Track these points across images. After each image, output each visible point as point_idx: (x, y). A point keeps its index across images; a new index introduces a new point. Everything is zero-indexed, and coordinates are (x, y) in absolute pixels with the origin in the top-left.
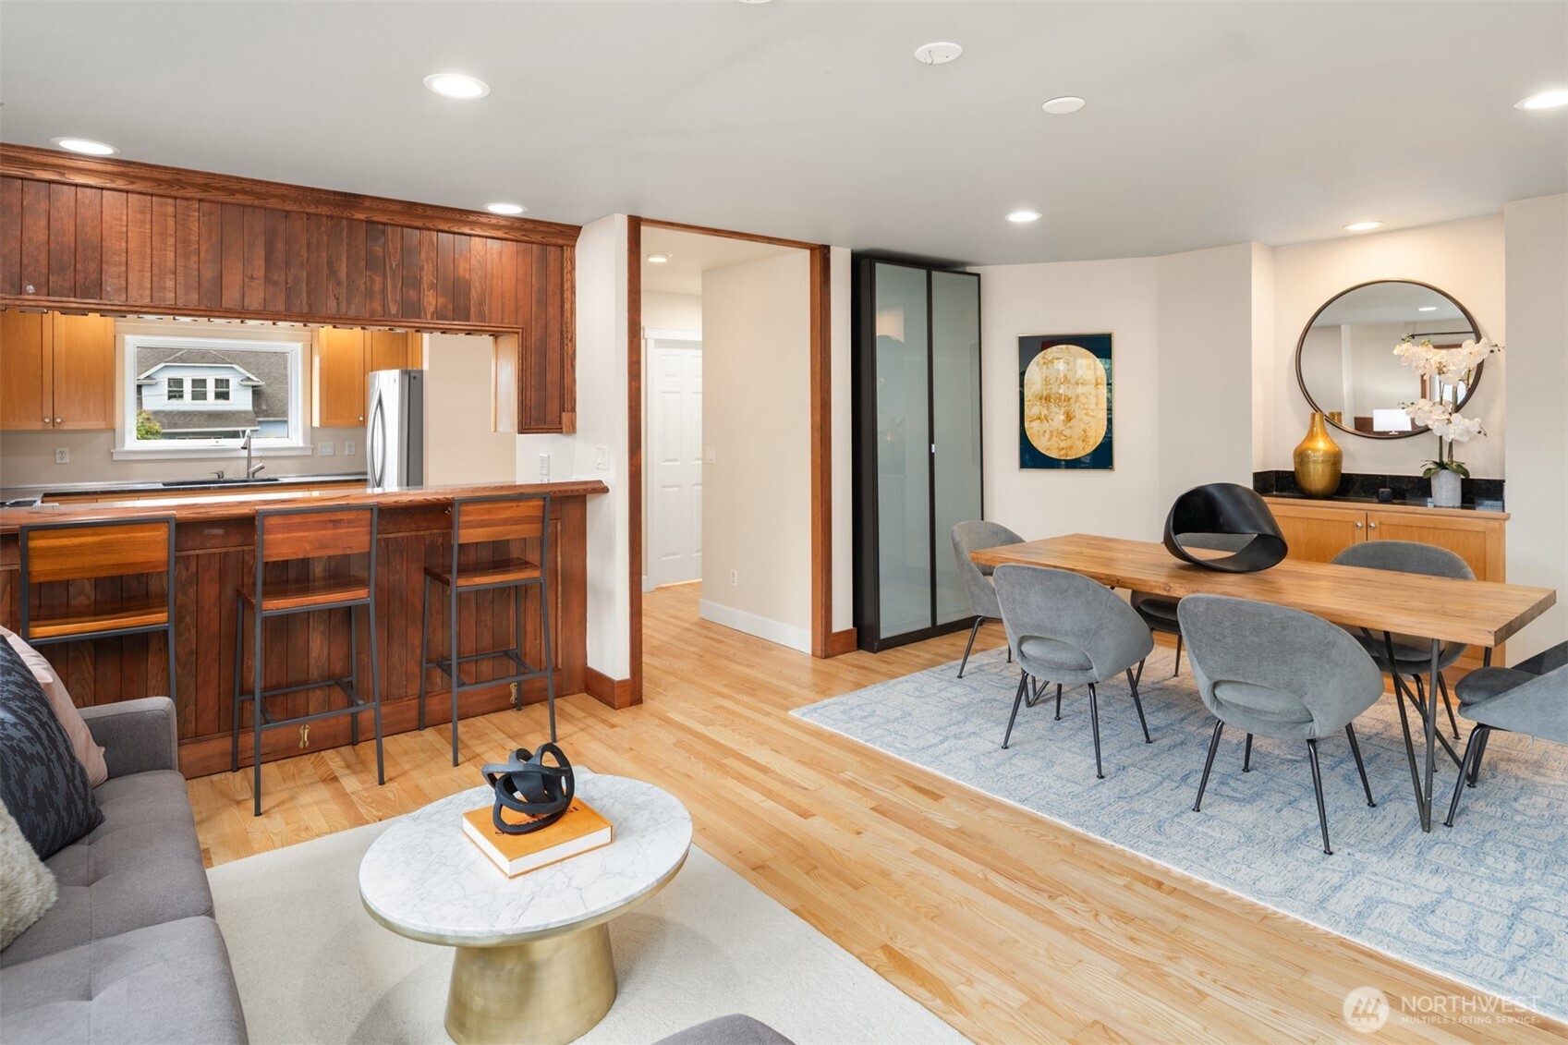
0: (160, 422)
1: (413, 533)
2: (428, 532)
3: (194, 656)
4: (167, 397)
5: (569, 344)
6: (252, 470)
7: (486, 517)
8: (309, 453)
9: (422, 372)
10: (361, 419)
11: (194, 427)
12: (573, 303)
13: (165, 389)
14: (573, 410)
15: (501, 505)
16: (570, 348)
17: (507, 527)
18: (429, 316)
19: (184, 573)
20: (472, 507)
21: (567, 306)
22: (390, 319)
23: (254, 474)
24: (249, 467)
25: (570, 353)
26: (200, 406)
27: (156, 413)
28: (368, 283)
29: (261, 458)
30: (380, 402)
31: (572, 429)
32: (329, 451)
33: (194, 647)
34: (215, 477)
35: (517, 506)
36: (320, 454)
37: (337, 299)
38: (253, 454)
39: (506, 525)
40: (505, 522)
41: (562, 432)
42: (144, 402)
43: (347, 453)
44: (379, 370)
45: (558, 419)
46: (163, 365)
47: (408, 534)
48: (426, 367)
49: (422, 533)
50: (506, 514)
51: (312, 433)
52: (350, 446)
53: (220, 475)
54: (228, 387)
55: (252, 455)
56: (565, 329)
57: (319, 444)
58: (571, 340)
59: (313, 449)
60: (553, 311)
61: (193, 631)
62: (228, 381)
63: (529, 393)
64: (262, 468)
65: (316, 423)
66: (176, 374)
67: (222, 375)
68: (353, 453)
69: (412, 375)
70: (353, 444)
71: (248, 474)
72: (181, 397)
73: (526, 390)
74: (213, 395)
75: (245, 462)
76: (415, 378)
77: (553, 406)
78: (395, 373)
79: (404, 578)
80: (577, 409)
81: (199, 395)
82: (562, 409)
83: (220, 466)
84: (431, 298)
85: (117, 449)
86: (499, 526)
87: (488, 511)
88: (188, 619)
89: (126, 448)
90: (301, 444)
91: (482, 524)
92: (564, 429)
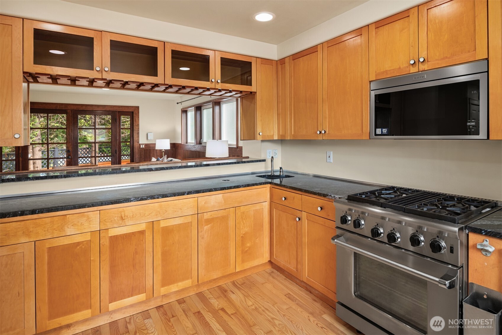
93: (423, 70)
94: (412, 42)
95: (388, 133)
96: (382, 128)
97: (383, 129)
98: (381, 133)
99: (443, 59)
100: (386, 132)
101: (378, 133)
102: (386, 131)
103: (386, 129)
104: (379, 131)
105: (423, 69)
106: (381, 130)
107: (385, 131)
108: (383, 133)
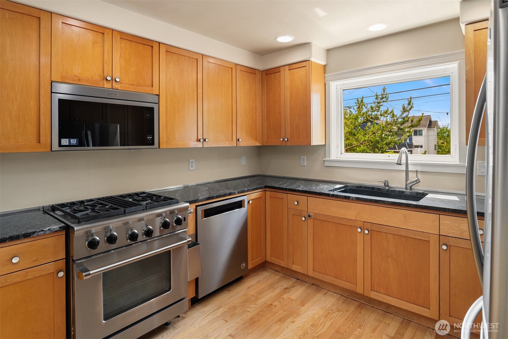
6: (409, 182)
8: (464, 171)
24: (407, 180)
29: (415, 172)
34: (382, 185)
36: (478, 173)
38: (410, 168)
53: (386, 183)
55: (409, 170)
71: (406, 185)
75: (404, 175)
85: (327, 158)
89: (332, 158)
90: (458, 163)
93: (117, 89)
94: (106, 60)
95: (78, 144)
96: (69, 137)
97: (71, 140)
98: (68, 144)
99: (132, 85)
100: (75, 143)
101: (64, 144)
102: (76, 141)
103: (76, 140)
104: (65, 142)
105: (117, 87)
106: (68, 141)
107: (74, 141)
108: (71, 144)
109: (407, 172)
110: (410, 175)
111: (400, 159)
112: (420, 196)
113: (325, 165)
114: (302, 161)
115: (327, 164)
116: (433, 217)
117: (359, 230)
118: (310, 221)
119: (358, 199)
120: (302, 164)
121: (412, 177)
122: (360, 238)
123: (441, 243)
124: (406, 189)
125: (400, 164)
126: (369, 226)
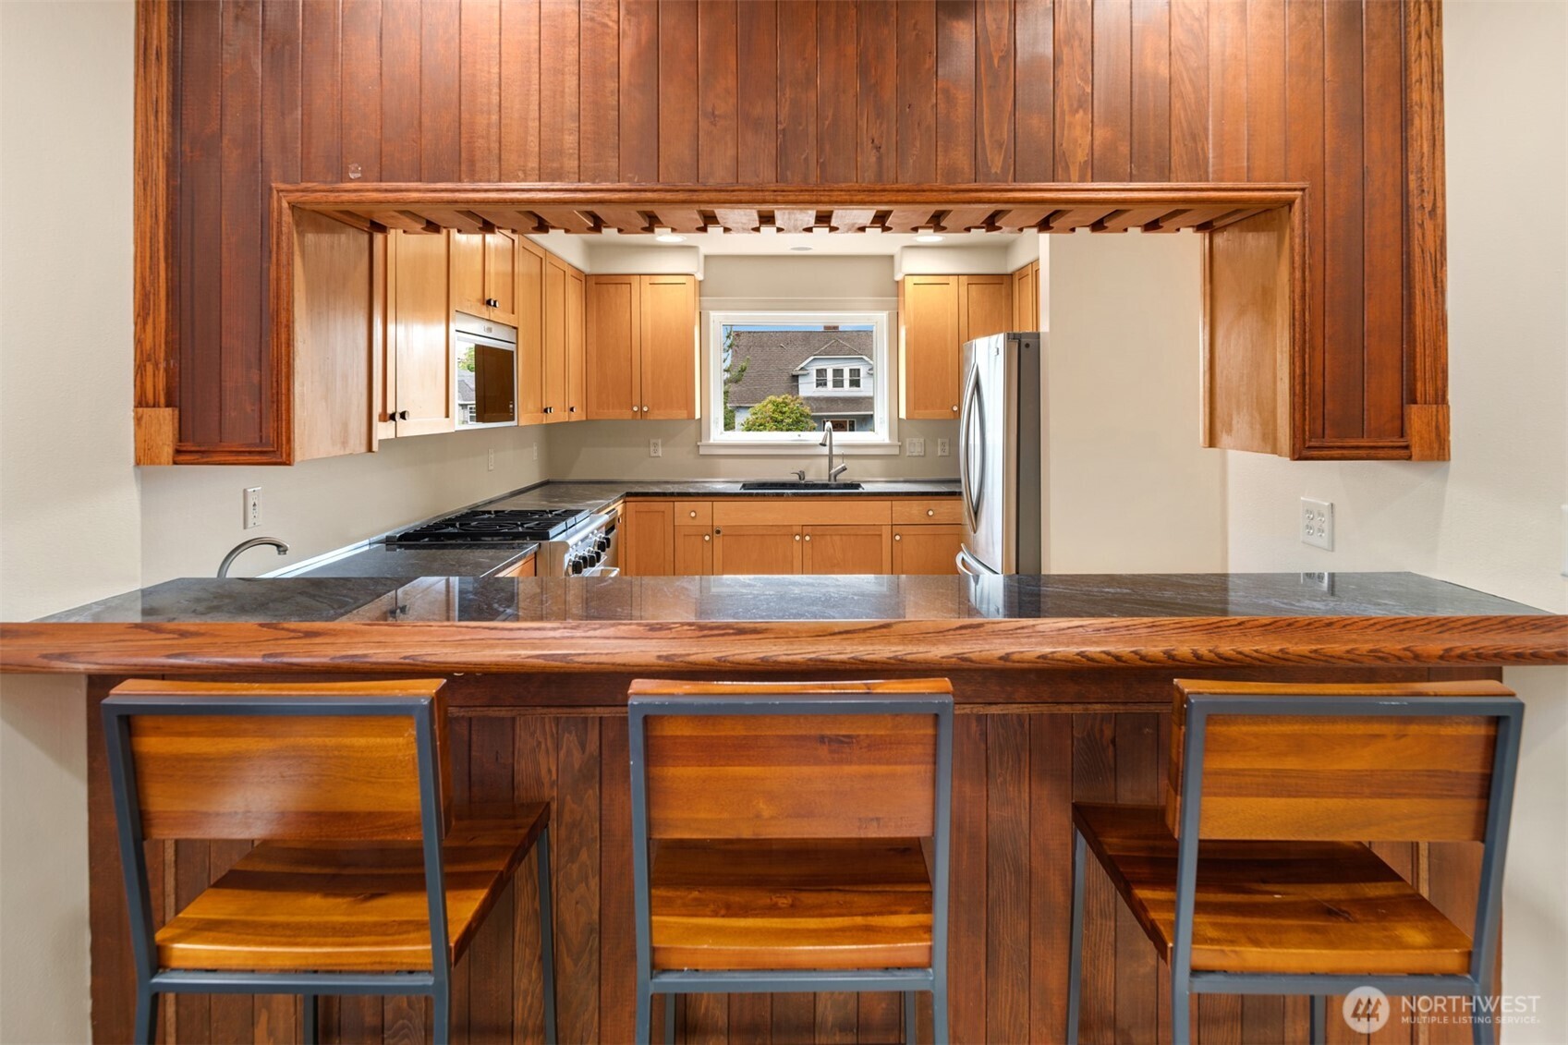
0: (810, 406)
1: (1044, 709)
2: (1079, 709)
3: (596, 936)
4: (815, 384)
5: (1429, 225)
6: (833, 471)
7: (1292, 763)
8: (896, 451)
9: (1038, 335)
10: (955, 409)
11: (835, 411)
12: (1436, 113)
13: (814, 377)
14: (1441, 398)
15: (1341, 728)
16: (1429, 234)
17: (1357, 803)
18: (1074, 172)
19: (577, 754)
20: (1245, 729)
21: (1421, 123)
22: (988, 185)
23: (835, 477)
24: (830, 468)
25: (1430, 245)
26: (839, 393)
27: (808, 399)
28: (941, 106)
29: (843, 456)
30: (977, 385)
31: (1438, 450)
32: (918, 450)
33: (596, 916)
34: (795, 478)
35: (1400, 737)
36: (908, 454)
37: (878, 148)
38: (835, 451)
39: (1361, 795)
40: (1354, 785)
41: (1409, 458)
42: (800, 390)
43: (939, 454)
44: (975, 338)
45: (1397, 423)
46: (812, 358)
47: (1032, 709)
48: (1044, 327)
49: (1065, 709)
50: (1360, 760)
51: (899, 427)
52: (943, 444)
53: (801, 475)
54: (859, 376)
55: (834, 453)
56: (1413, 185)
57: (908, 440)
58: (1433, 211)
59: (900, 446)
60: (1379, 139)
61: (594, 882)
62: (859, 370)
63: (1319, 354)
64: (844, 469)
65: (903, 415)
66: (821, 365)
67: (855, 365)
68: (947, 454)
69: (1024, 341)
70: (947, 441)
71: (830, 476)
72: (825, 384)
73: (1313, 348)
74: (848, 382)
75: (826, 461)
76: (1027, 346)
77: (1383, 388)
78: (998, 340)
79: (1025, 819)
80: (1450, 397)
81: (838, 383)
82: (1410, 396)
83: (801, 465)
84: (1078, 132)
85: (704, 442)
86: (1335, 795)
87: (1298, 745)
88: (584, 855)
89: (712, 441)
90: (887, 441)
91: (1277, 785)
92: (1415, 451)
109: (831, 456)
110: (835, 461)
111: (825, 439)
112: (858, 486)
113: (701, 453)
114: (652, 449)
115: (702, 451)
116: (884, 505)
117: (797, 538)
118: (718, 540)
119: (794, 494)
120: (653, 454)
121: (838, 465)
122: (797, 548)
123: (894, 534)
124: (829, 480)
125: (823, 445)
126: (807, 530)
